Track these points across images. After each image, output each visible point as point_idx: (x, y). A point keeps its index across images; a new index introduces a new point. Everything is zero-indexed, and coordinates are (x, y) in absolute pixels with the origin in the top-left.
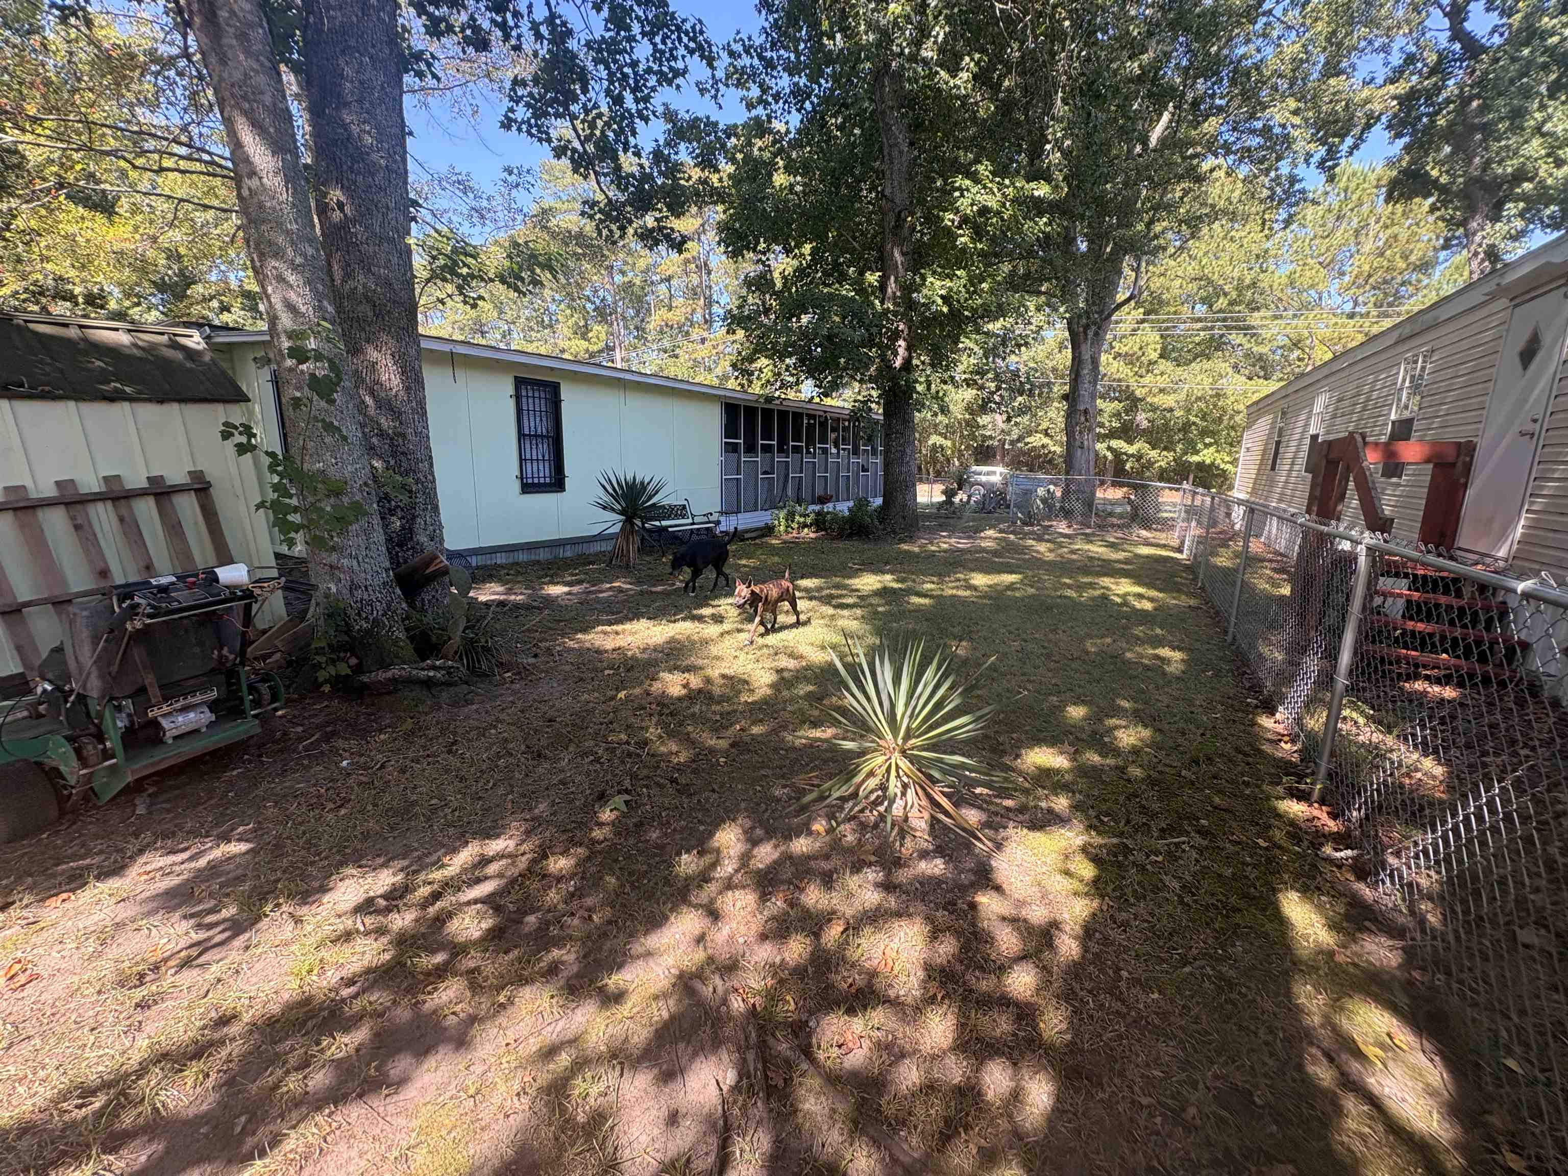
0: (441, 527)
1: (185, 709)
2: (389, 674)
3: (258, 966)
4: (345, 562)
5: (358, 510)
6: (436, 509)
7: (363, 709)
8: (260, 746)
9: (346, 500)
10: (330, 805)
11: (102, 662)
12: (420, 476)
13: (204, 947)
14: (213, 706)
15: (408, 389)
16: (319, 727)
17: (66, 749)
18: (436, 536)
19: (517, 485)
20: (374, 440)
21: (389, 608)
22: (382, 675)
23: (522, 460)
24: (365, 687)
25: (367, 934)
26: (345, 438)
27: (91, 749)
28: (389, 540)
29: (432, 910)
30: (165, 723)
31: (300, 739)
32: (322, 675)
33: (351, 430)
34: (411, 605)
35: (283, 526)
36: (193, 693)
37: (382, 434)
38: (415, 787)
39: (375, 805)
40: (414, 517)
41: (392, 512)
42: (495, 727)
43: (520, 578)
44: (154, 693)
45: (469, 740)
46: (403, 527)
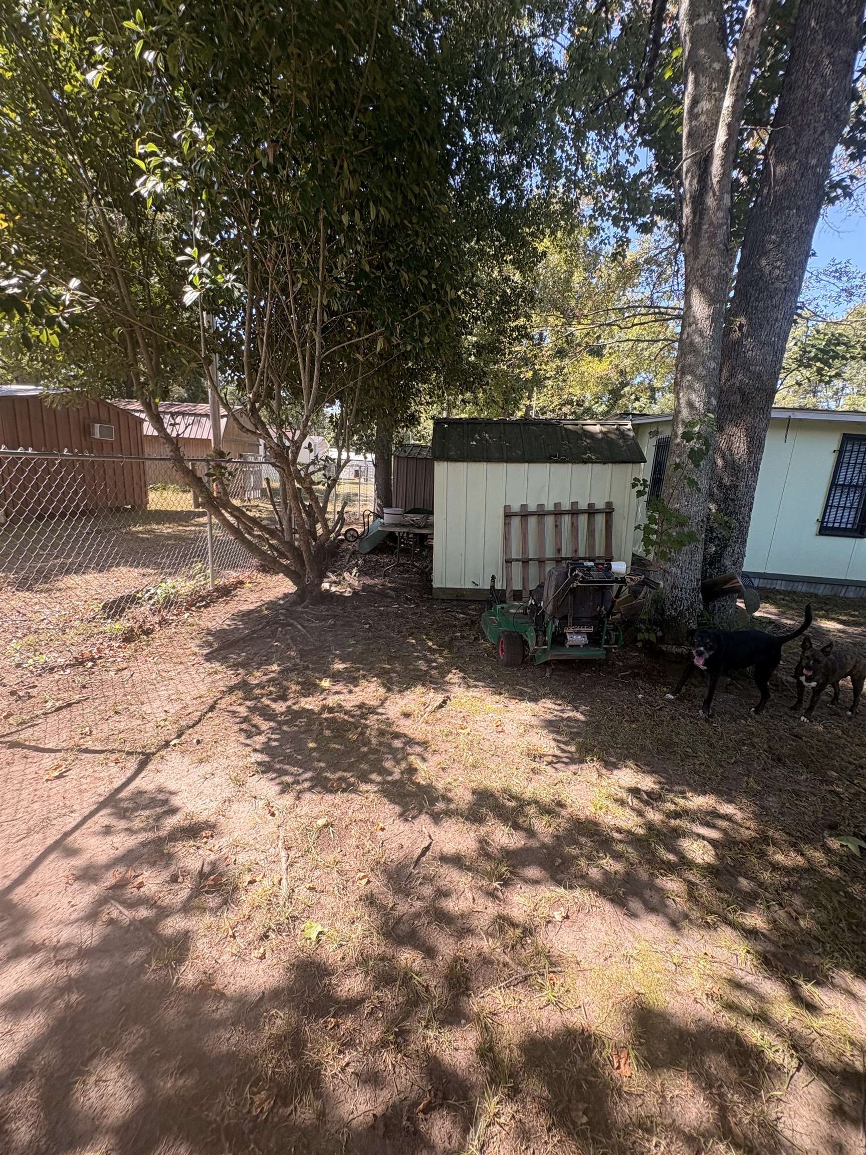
0: (744, 555)
1: (578, 633)
2: (680, 650)
3: (578, 787)
4: (674, 569)
5: (692, 537)
6: (744, 543)
7: (657, 666)
8: (601, 665)
9: (686, 530)
10: (627, 718)
11: (557, 598)
12: (740, 517)
13: (558, 759)
14: (589, 635)
15: (750, 453)
16: (631, 667)
17: (533, 634)
18: (738, 561)
19: (816, 528)
20: (715, 490)
21: (692, 604)
22: (675, 649)
23: (827, 506)
24: (662, 652)
25: (633, 809)
26: (699, 490)
27: (541, 638)
28: (705, 559)
29: (673, 823)
30: (568, 636)
31: (620, 671)
32: (640, 636)
33: (703, 484)
34: (706, 607)
35: (647, 541)
36: (583, 626)
37: (721, 485)
38: (678, 734)
39: (652, 732)
40: (726, 546)
41: (711, 540)
42: (746, 719)
43: (794, 605)
44: (570, 620)
45: (723, 720)
46: (716, 552)
